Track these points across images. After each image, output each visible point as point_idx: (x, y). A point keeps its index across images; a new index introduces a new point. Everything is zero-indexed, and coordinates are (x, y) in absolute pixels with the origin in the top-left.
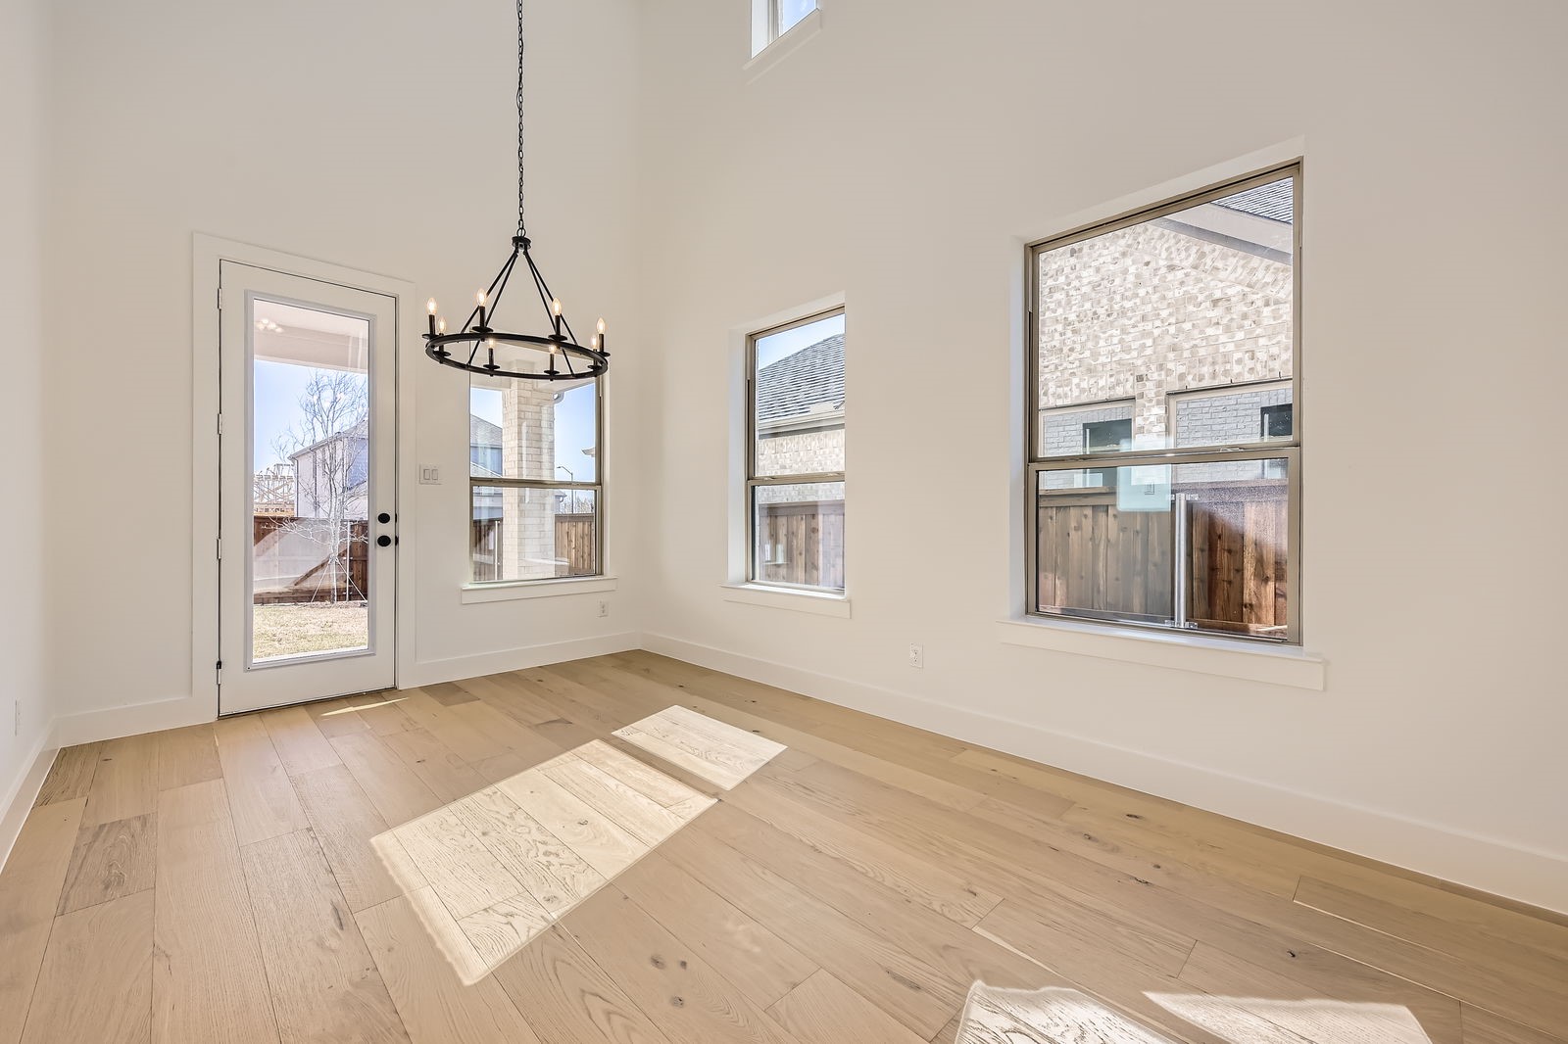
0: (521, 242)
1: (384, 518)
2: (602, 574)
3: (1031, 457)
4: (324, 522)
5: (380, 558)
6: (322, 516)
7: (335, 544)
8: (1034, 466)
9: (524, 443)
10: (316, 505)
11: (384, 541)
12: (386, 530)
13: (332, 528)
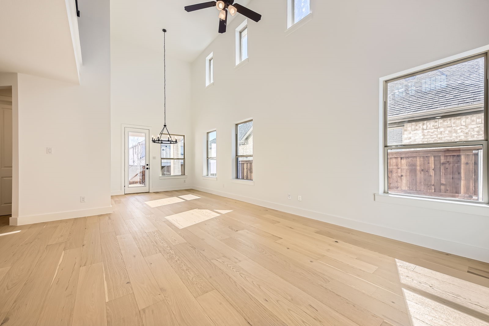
0: (165, 126)
1: (147, 165)
2: (185, 175)
3: (237, 155)
4: (137, 166)
5: (147, 171)
6: (136, 164)
7: (139, 170)
8: (237, 157)
9: (175, 150)
10: (134, 162)
11: (147, 169)
12: (148, 167)
13: (138, 167)
